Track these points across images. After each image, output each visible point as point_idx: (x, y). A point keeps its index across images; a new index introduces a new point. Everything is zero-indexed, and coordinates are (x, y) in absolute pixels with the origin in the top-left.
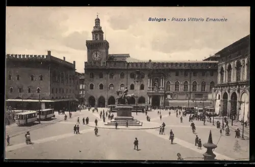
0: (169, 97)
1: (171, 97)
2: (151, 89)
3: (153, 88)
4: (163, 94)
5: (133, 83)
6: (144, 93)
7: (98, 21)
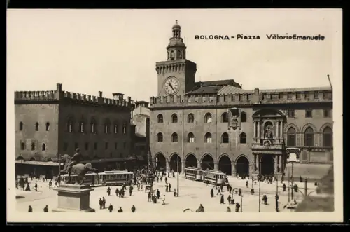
0: (293, 157)
1: (298, 157)
2: (259, 141)
3: (262, 141)
4: (281, 153)
5: (228, 131)
6: (245, 150)
7: (177, 30)
